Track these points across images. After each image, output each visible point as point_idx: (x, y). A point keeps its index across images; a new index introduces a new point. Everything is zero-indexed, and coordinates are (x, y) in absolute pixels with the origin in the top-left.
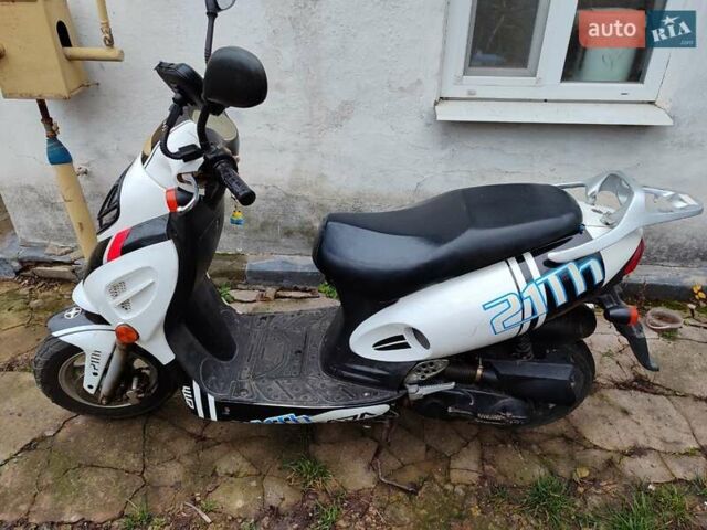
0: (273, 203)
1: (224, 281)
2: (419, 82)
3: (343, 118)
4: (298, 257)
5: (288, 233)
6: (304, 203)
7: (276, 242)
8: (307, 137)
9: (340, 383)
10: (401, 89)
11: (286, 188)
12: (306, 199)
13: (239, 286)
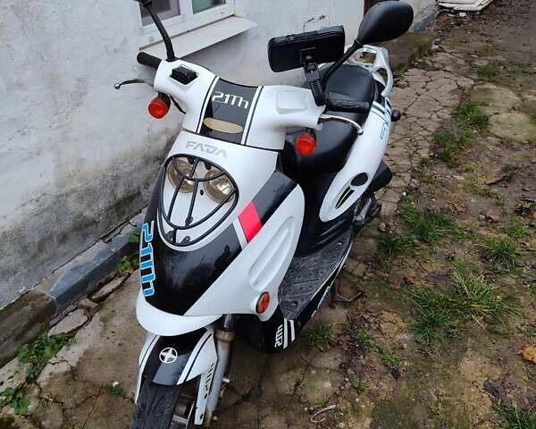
0: (46, 214)
1: (37, 327)
2: (125, 41)
3: (81, 95)
4: (78, 258)
5: (64, 238)
6: (73, 196)
7: (54, 257)
8: (58, 127)
9: (322, 251)
10: (115, 51)
11: (54, 191)
12: (74, 191)
13: (52, 322)
